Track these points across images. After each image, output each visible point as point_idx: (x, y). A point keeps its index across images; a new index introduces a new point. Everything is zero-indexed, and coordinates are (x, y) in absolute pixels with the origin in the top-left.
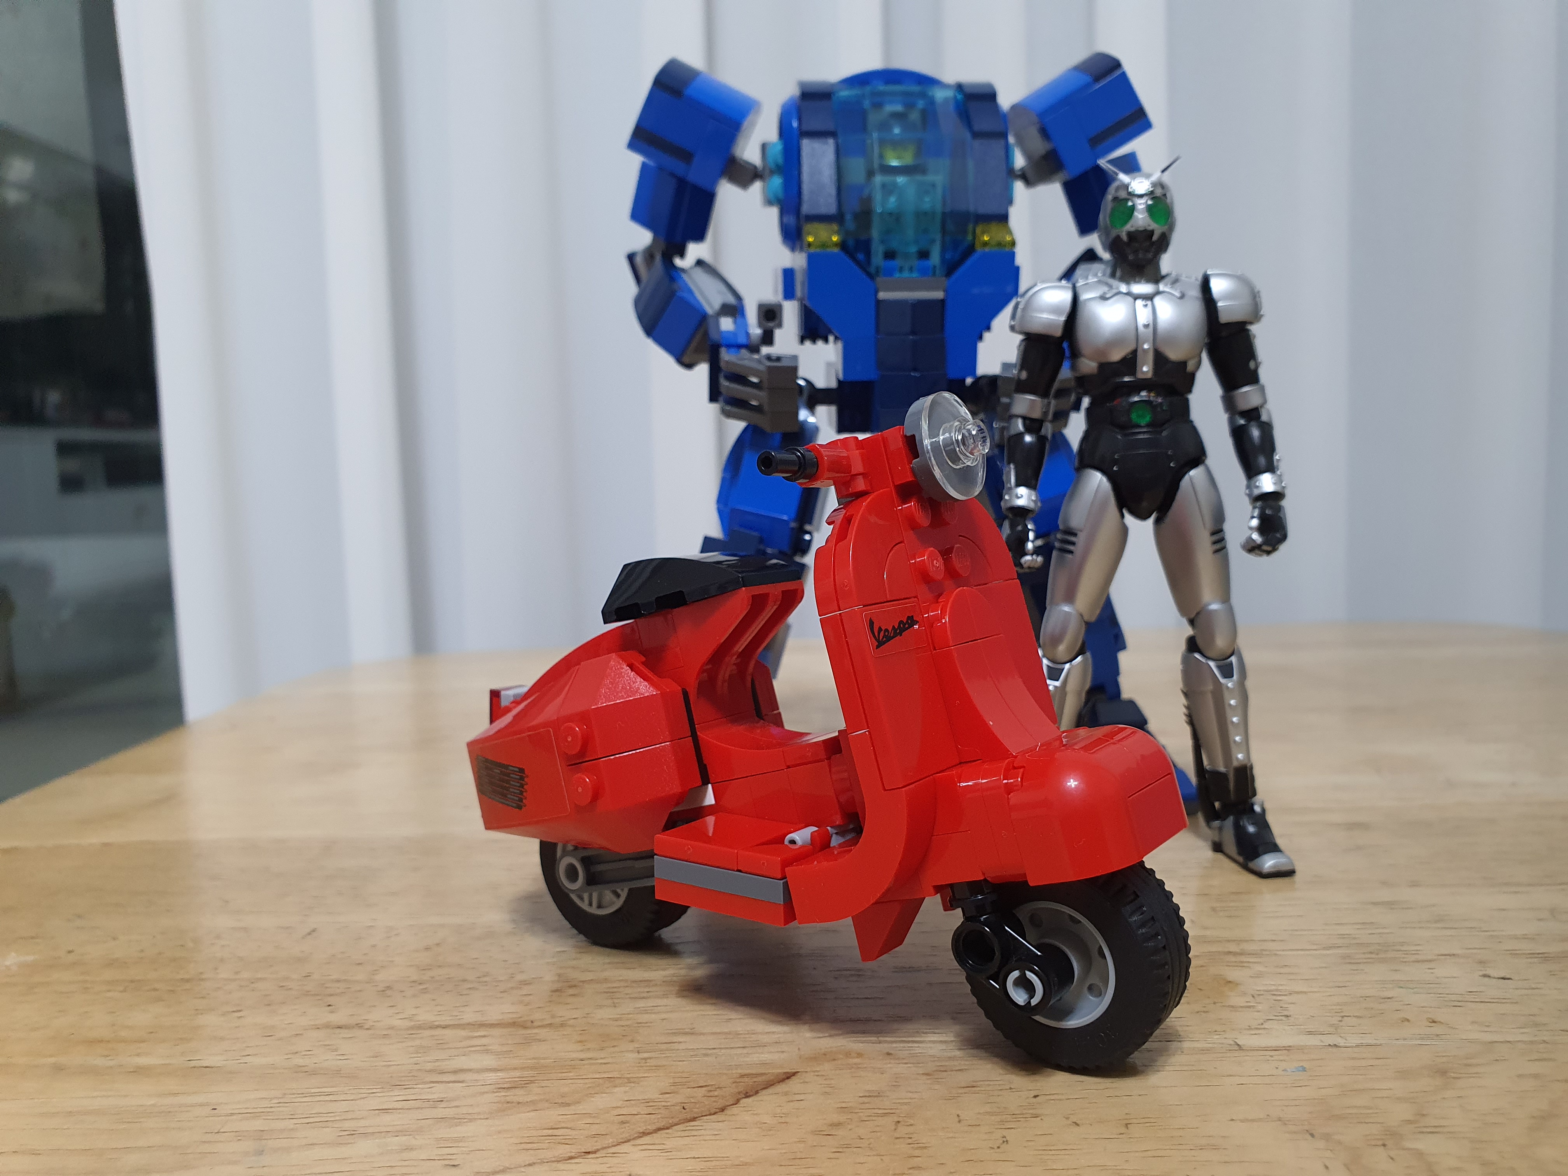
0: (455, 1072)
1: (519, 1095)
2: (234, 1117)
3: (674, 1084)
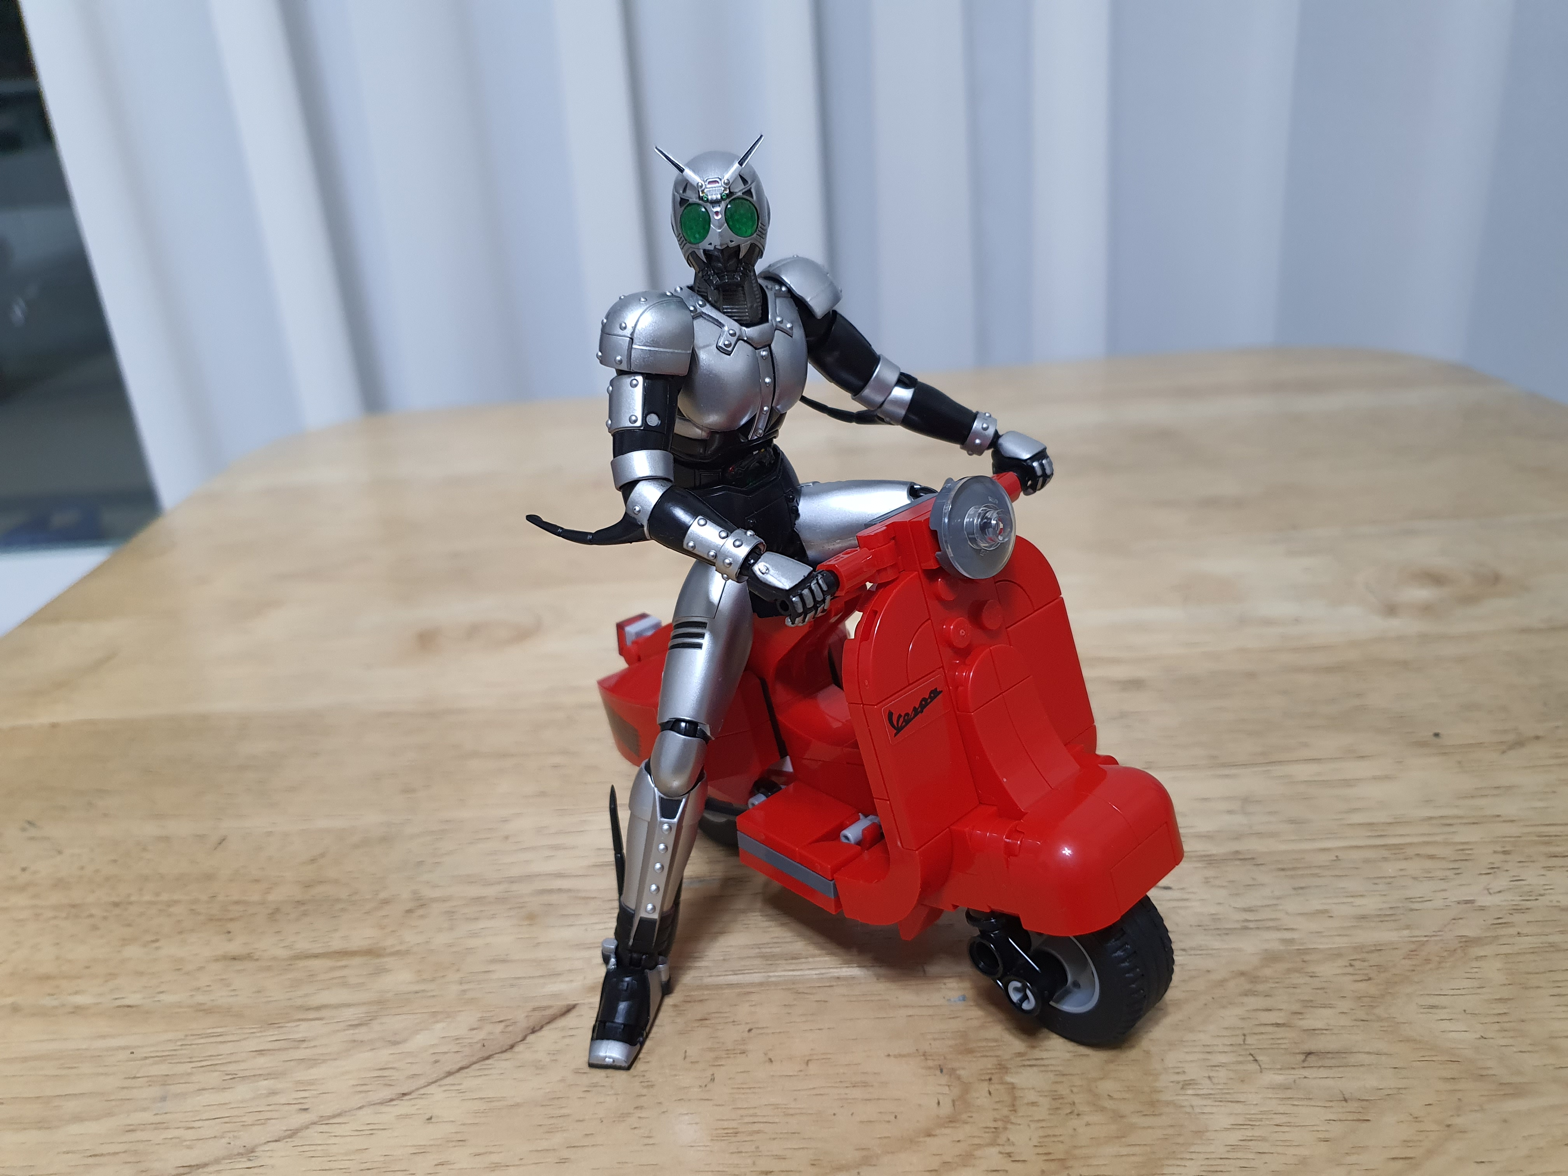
0: (318, 1008)
1: (362, 1033)
2: (147, 1061)
3: (482, 1019)
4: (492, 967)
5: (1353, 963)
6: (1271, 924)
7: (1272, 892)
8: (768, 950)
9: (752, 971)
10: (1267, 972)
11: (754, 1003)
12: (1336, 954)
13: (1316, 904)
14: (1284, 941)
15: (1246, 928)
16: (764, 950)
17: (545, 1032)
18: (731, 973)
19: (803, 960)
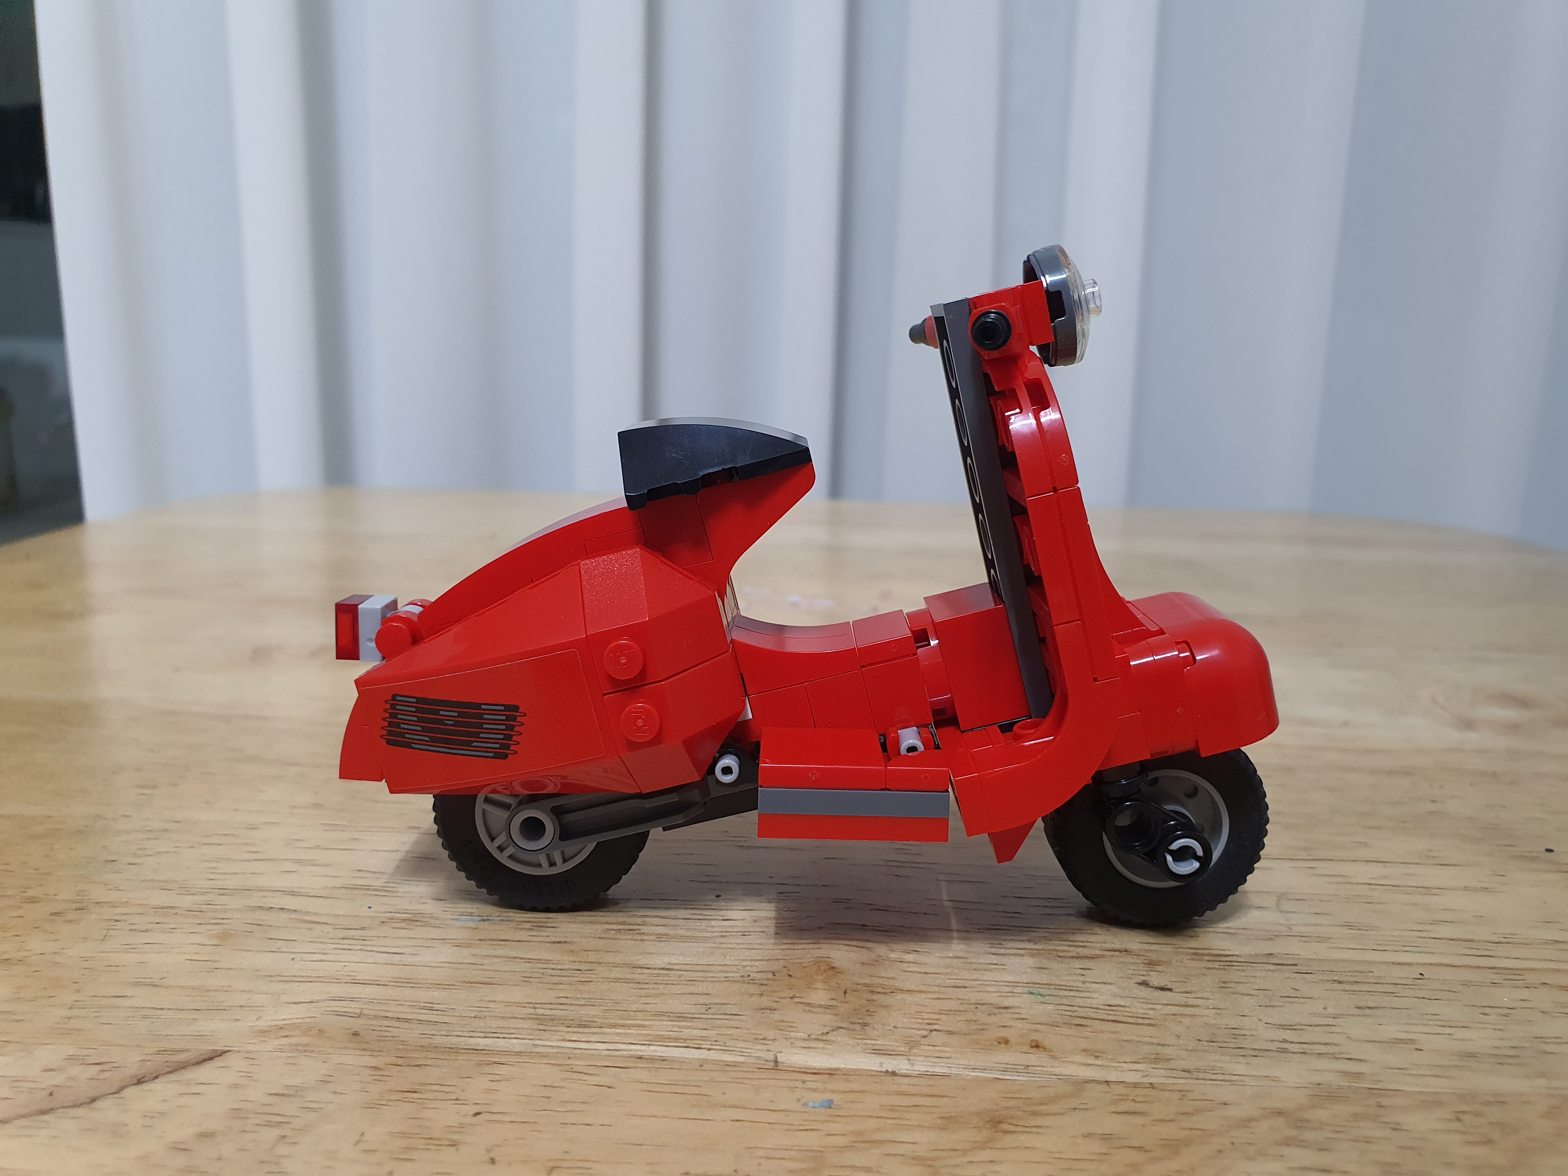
3: (70, 1058)
4: (129, 992)
5: (1461, 1116)
6: (1323, 1049)
7: (1325, 1009)
8: (548, 1012)
9: (512, 1036)
10: (1321, 1114)
11: (497, 1077)
12: (1432, 1102)
13: (1392, 1031)
14: (1345, 1074)
15: (1285, 1051)
16: (540, 1011)
17: (157, 1086)
18: (481, 1035)
19: (595, 1030)
